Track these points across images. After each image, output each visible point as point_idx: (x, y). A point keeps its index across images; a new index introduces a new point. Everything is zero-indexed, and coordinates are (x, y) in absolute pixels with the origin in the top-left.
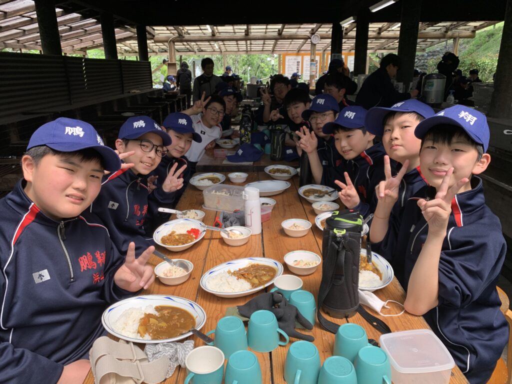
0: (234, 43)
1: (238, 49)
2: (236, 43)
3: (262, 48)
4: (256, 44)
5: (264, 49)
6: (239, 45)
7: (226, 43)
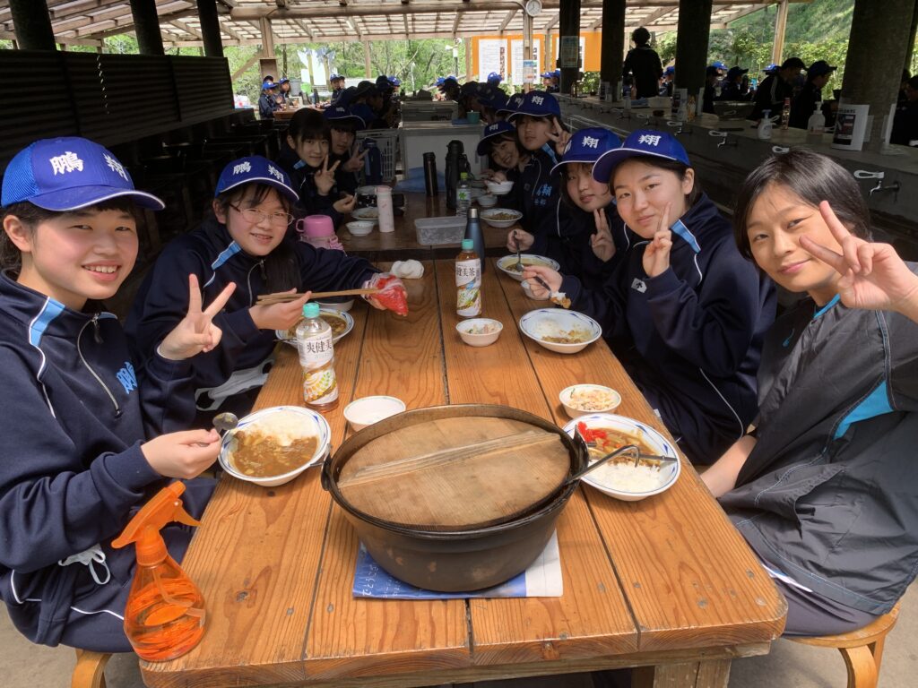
0: (383, 18)
1: (391, 29)
2: (385, 19)
3: (434, 26)
4: (423, 20)
5: (439, 30)
6: (391, 23)
7: (367, 18)
